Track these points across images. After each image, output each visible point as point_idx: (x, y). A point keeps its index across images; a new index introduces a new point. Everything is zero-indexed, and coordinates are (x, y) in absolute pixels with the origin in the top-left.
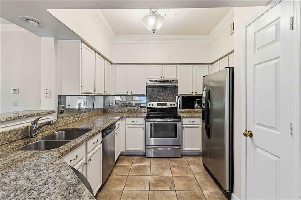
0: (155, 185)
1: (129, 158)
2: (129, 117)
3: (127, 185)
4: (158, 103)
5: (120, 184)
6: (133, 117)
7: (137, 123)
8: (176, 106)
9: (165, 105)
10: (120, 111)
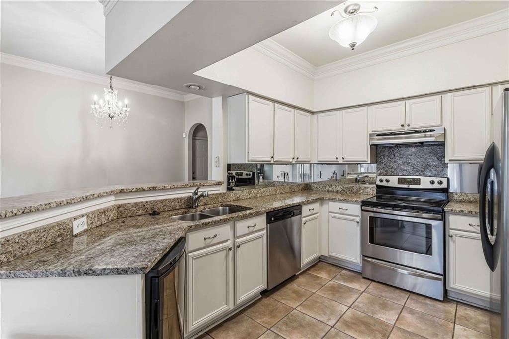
0: (348, 325)
1: (333, 269)
2: (333, 200)
3: (305, 305)
4: (399, 179)
5: (295, 300)
6: (340, 201)
7: (347, 211)
8: (446, 187)
9: (417, 182)
10: (330, 189)
